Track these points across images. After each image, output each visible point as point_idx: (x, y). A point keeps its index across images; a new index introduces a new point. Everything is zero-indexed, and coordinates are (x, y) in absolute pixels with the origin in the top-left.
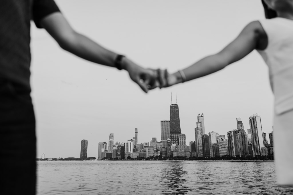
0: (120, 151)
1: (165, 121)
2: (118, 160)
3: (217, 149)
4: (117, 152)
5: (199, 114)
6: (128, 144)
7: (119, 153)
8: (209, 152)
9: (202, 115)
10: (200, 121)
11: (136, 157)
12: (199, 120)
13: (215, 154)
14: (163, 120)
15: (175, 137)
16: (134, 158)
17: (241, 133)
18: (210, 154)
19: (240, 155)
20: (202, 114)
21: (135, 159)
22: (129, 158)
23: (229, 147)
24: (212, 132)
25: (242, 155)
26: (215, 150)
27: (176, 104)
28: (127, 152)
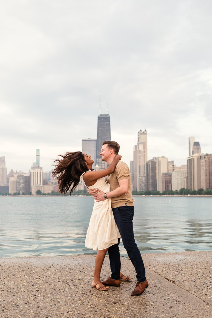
0: (23, 183)
1: (89, 139)
2: (19, 196)
3: (168, 180)
4: (18, 185)
5: (141, 130)
6: (36, 173)
7: (22, 185)
8: (156, 185)
9: (145, 132)
10: (141, 141)
11: (50, 192)
12: (140, 139)
13: (165, 187)
14: (86, 138)
15: (103, 163)
16: (46, 192)
17: (208, 160)
18: (156, 187)
19: (205, 189)
20: (145, 130)
21: (48, 194)
22: (39, 193)
23: (187, 178)
24: (163, 157)
25: (207, 189)
26: (165, 181)
27: (107, 114)
28: (35, 184)
